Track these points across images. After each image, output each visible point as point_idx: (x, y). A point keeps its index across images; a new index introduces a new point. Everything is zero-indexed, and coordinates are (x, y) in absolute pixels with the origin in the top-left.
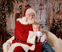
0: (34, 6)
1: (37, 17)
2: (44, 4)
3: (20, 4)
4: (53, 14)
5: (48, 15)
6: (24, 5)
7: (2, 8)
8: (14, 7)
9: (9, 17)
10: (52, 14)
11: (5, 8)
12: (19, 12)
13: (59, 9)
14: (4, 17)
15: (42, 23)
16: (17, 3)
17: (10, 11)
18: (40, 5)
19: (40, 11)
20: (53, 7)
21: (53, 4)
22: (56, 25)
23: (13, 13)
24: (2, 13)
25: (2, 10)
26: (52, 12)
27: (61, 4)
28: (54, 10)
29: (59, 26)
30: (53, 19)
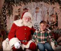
0: (31, 9)
1: (33, 19)
2: (39, 7)
3: (19, 7)
4: (47, 17)
5: (43, 17)
6: (22, 8)
8: (14, 10)
9: (9, 19)
10: (46, 16)
12: (17, 14)
13: (52, 12)
14: (4, 19)
15: (37, 24)
16: (16, 7)
17: (10, 13)
18: (36, 9)
19: (36, 13)
20: (47, 10)
21: (47, 8)
22: (50, 26)
23: (13, 15)
24: (3, 15)
25: (3, 12)
26: (46, 15)
27: (54, 8)
28: (48, 13)
30: (48, 21)
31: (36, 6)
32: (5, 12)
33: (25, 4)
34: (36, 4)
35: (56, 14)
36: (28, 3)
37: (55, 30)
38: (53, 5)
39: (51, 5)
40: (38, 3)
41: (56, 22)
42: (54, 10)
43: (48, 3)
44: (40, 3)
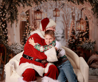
0: (46, 11)
2: (60, 9)
3: (27, 8)
4: (73, 23)
5: (66, 24)
6: (33, 9)
7: (2, 14)
8: (19, 13)
9: (11, 27)
10: (71, 22)
11: (5, 13)
12: (25, 20)
13: (80, 16)
14: (4, 27)
15: (57, 36)
16: (22, 8)
17: (13, 18)
18: (54, 10)
19: (54, 18)
20: (73, 13)
21: (72, 9)
22: (77, 38)
23: (17, 20)
24: (2, 20)
25: (2, 16)
26: (71, 20)
27: (83, 9)
28: (73, 17)
29: (81, 39)
30: (73, 30)
31: (54, 7)
32: (5, 15)
33: (37, 3)
34: (55, 4)
35: (86, 19)
36: (42, 2)
37: (84, 44)
38: (80, 4)
39: (79, 4)
40: (57, 1)
41: (86, 31)
42: (82, 13)
43: (73, 2)
44: (61, 2)
